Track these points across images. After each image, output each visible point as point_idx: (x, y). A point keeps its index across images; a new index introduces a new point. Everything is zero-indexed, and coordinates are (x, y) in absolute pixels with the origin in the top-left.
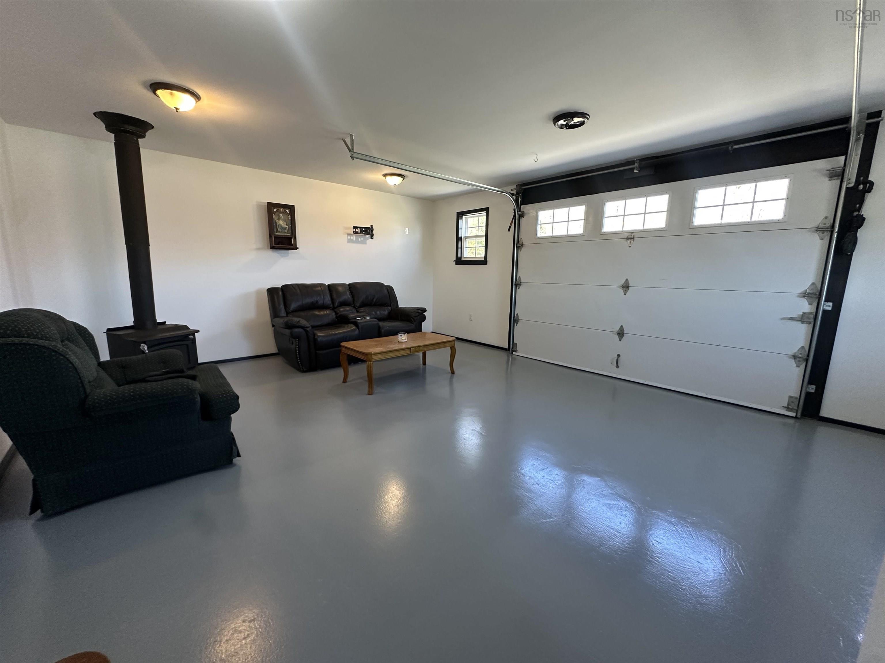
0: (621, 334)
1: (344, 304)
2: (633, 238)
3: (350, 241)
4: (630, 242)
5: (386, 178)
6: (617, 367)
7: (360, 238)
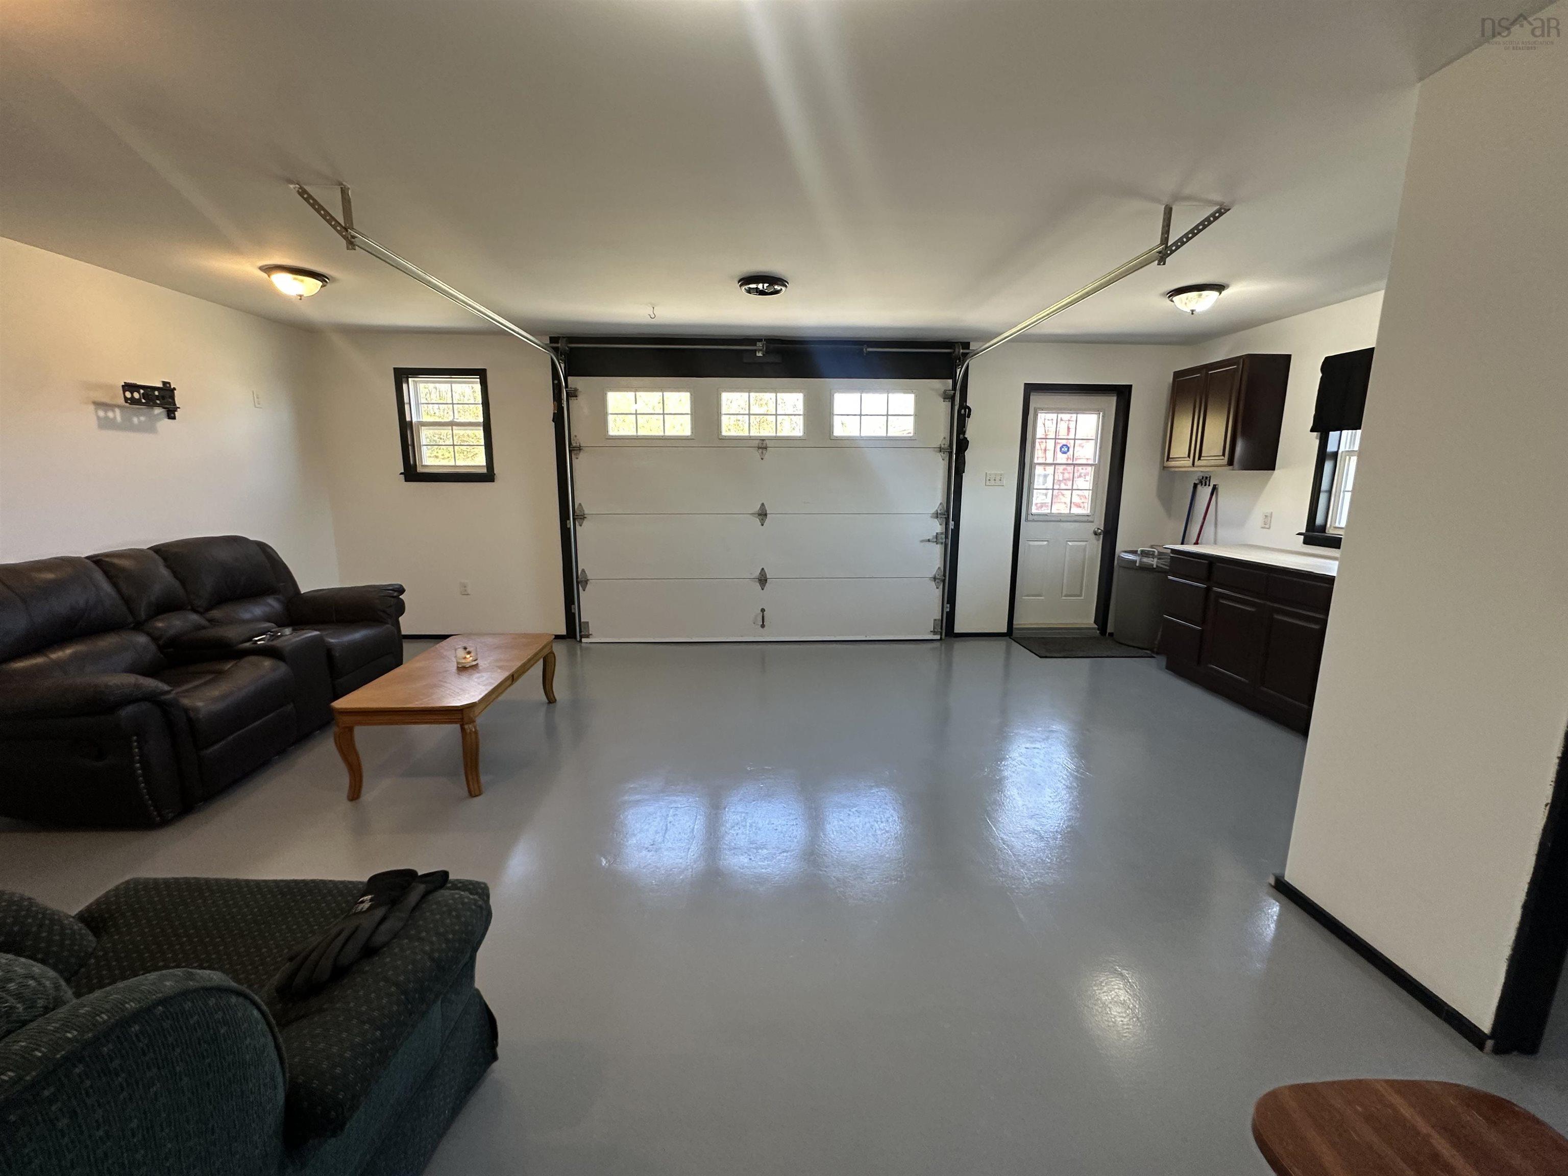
0: (763, 580)
1: (167, 606)
2: (766, 448)
3: (106, 424)
4: (762, 453)
5: (273, 276)
6: (763, 626)
7: (138, 416)
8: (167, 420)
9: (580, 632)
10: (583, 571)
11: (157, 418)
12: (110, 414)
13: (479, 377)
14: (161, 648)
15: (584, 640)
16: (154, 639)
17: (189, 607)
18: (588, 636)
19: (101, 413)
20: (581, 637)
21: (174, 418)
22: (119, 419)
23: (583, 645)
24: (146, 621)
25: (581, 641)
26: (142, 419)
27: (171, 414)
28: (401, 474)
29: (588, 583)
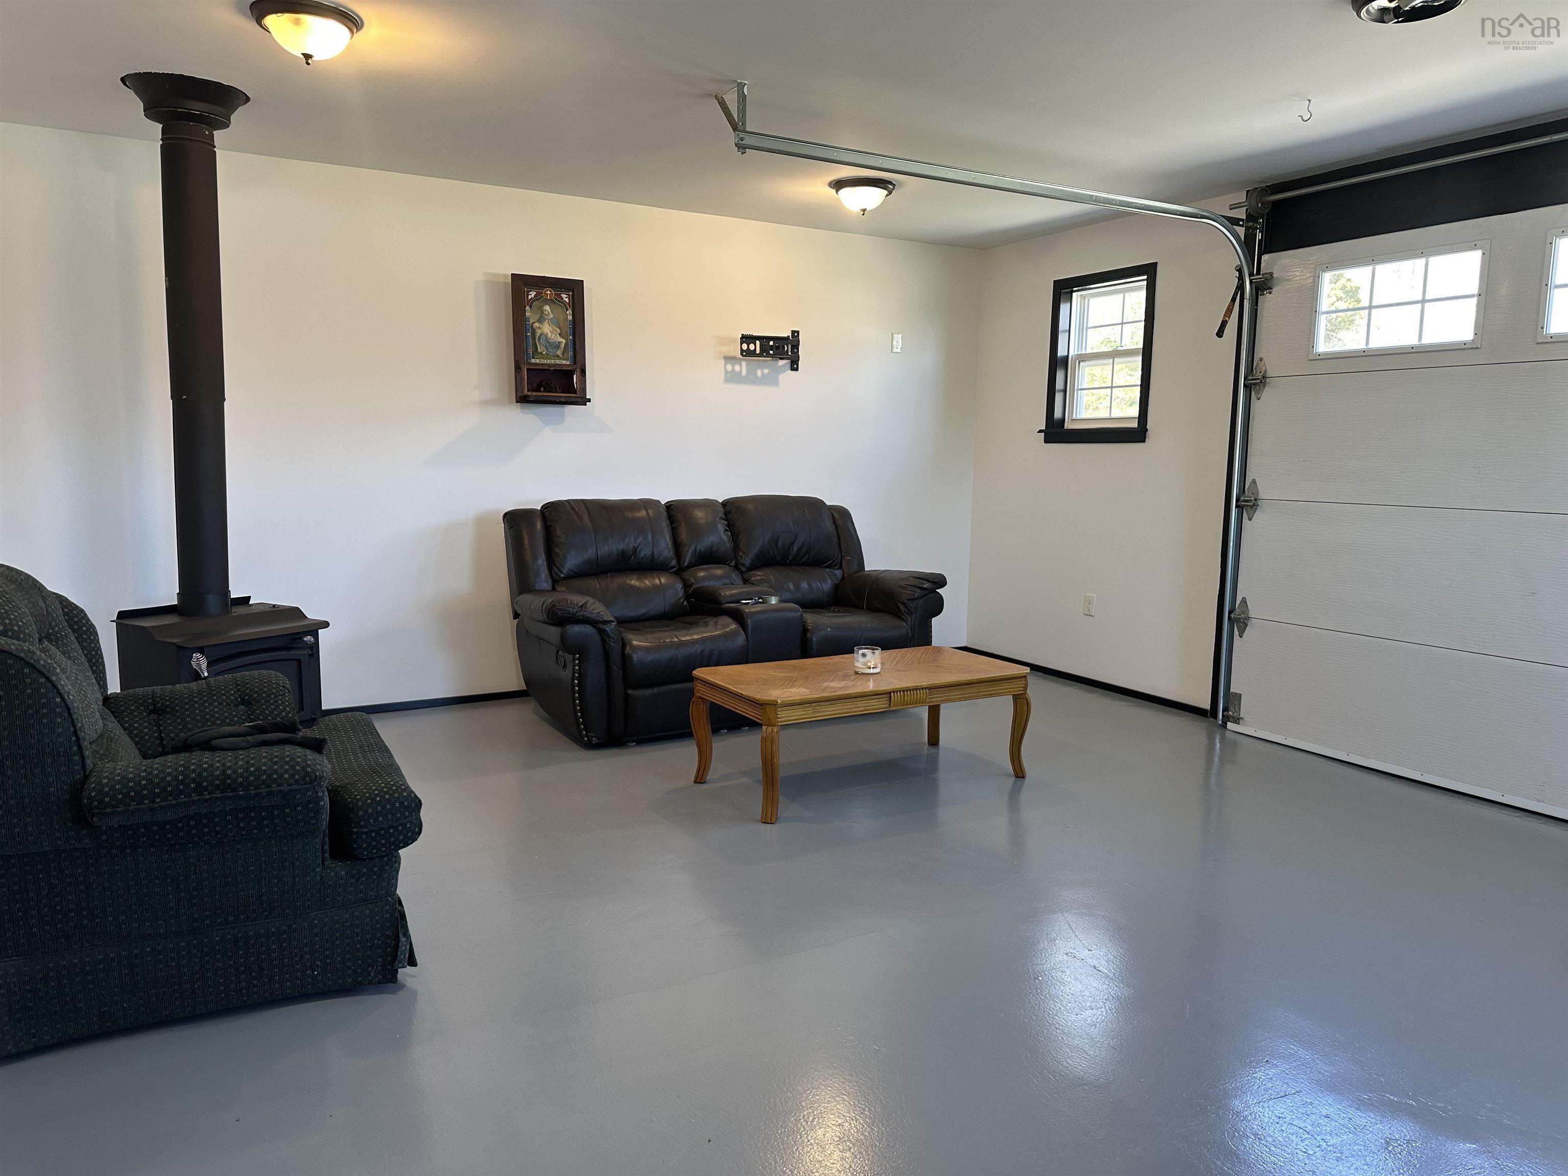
1: (708, 558)
3: (732, 378)
5: (839, 193)
7: (762, 369)
8: (790, 371)
9: (1225, 709)
10: (1244, 601)
11: (782, 370)
12: (737, 368)
13: (1145, 277)
14: (687, 597)
15: (1230, 725)
16: (686, 585)
17: (733, 564)
18: (1237, 720)
19: (729, 367)
20: (1226, 719)
21: (797, 369)
22: (744, 373)
23: (1229, 735)
24: (688, 567)
25: (1224, 726)
26: (766, 371)
27: (794, 366)
28: (1040, 431)
29: (1249, 624)
